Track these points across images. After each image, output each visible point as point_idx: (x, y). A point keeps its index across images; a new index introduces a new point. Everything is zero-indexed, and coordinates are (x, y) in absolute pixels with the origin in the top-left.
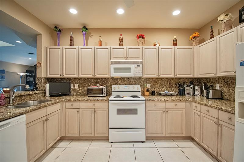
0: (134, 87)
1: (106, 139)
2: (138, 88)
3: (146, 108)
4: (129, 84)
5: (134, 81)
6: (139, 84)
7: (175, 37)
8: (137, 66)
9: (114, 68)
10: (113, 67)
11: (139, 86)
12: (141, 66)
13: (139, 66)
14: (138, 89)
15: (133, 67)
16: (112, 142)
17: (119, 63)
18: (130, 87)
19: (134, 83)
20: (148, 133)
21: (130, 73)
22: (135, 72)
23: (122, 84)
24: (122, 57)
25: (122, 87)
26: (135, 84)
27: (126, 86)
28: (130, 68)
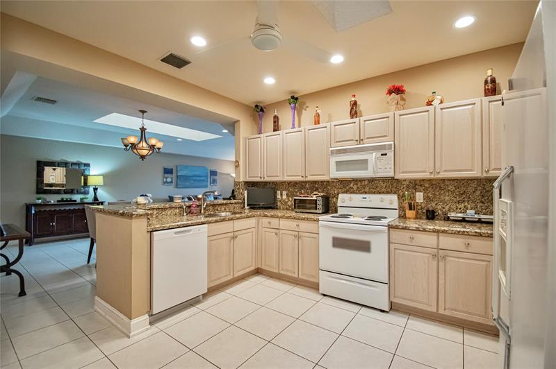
0: (382, 198)
1: (314, 287)
2: (392, 200)
3: (389, 242)
4: (374, 193)
5: (384, 186)
6: (395, 193)
7: (489, 72)
8: (382, 155)
9: (337, 162)
10: (334, 160)
11: (394, 197)
12: (390, 154)
13: (386, 154)
14: (391, 204)
15: (372, 157)
16: (324, 295)
17: (345, 151)
18: (374, 199)
19: (384, 190)
20: (395, 297)
21: (367, 169)
22: (377, 167)
23: (358, 192)
24: (352, 140)
25: (356, 199)
26: (388, 193)
27: (364, 196)
28: (367, 160)
